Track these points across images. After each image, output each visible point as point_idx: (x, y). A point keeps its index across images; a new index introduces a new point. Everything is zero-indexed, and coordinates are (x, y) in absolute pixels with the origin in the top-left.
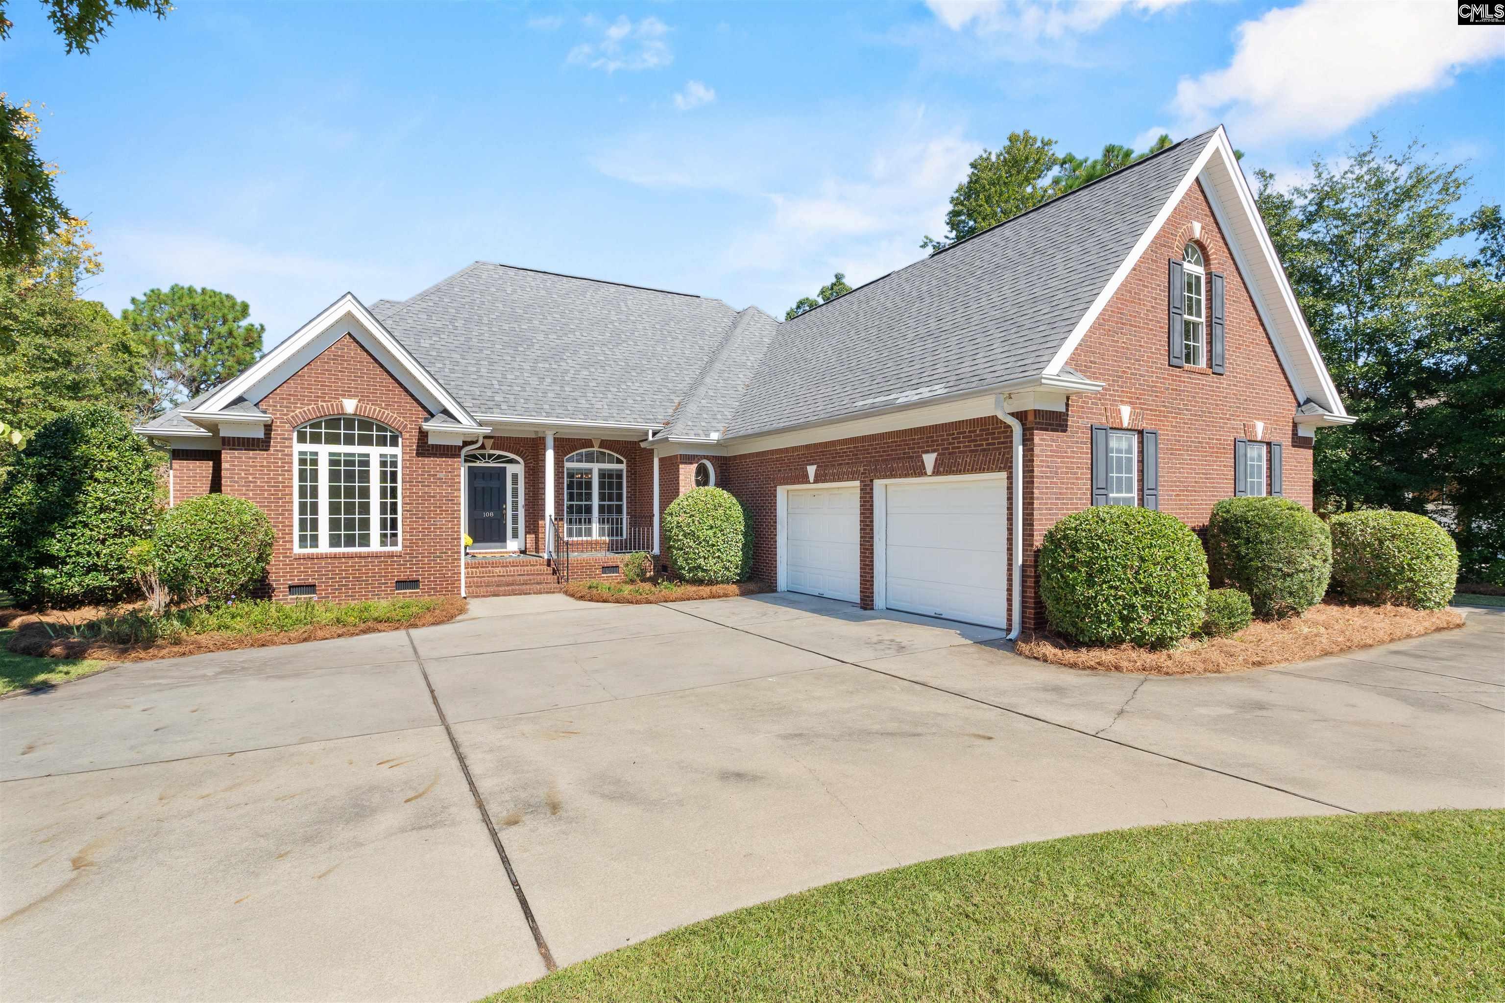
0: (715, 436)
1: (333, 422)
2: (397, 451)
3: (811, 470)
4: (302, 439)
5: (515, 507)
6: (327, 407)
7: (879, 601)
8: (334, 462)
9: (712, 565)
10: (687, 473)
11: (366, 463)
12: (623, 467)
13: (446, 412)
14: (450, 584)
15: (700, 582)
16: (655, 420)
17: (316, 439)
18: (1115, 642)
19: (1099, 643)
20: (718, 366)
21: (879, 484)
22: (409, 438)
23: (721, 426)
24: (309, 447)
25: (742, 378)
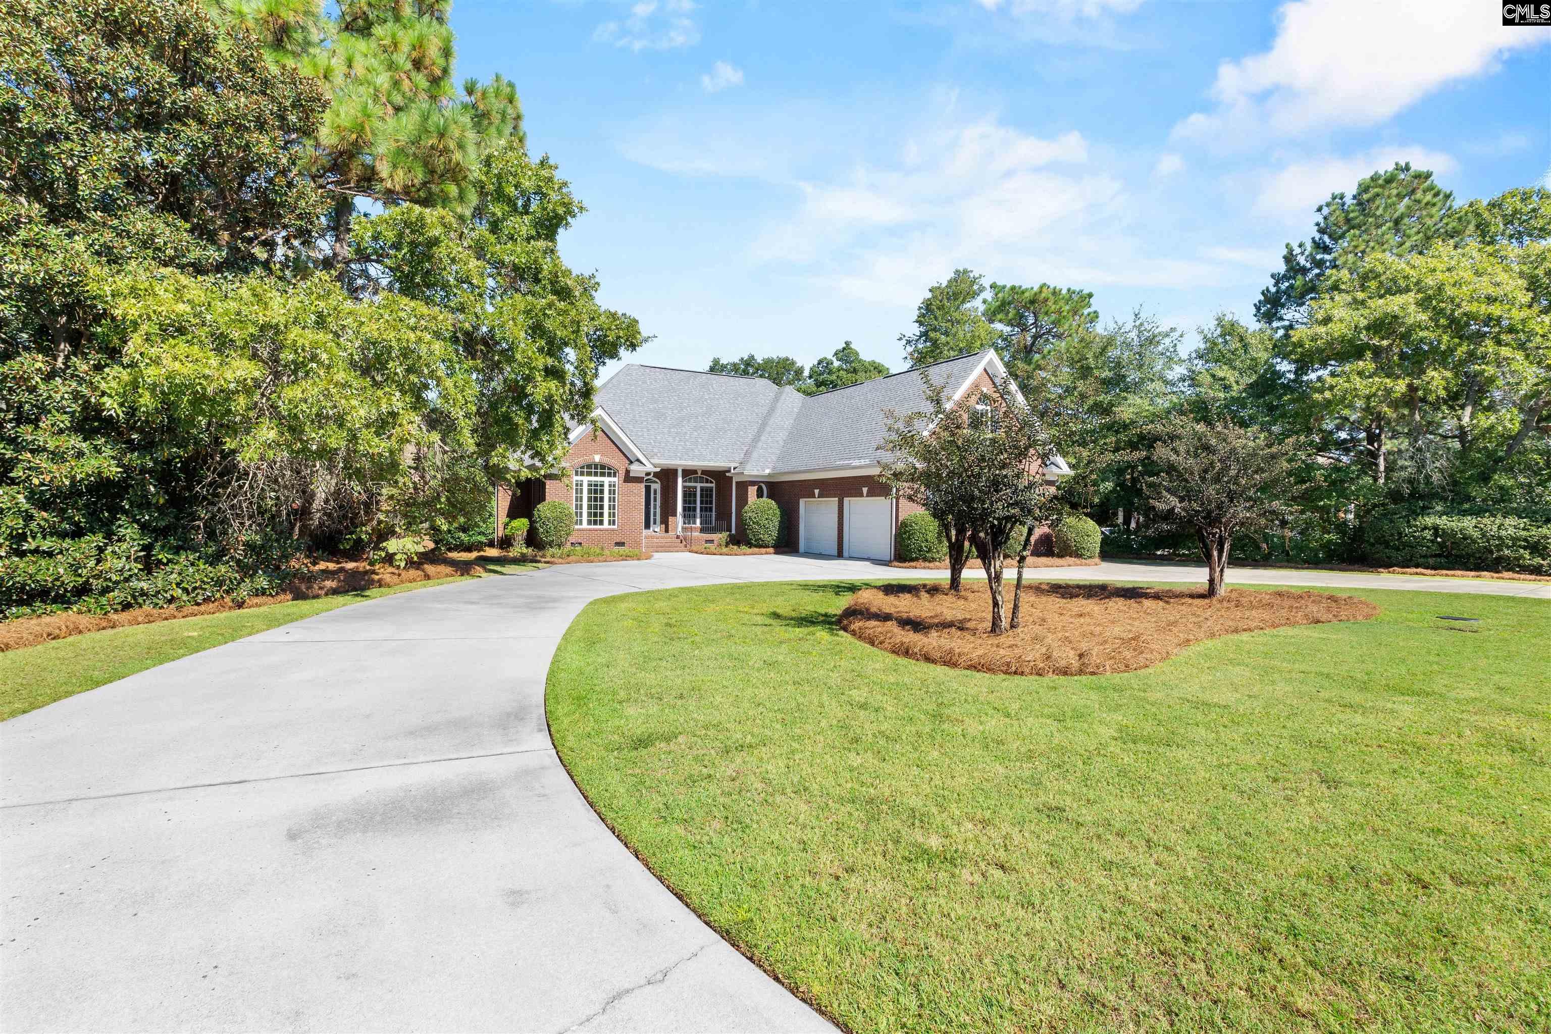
0: (767, 471)
1: (589, 466)
2: (616, 479)
3: (817, 491)
4: (577, 474)
5: (655, 508)
6: (587, 459)
7: (846, 554)
8: (589, 485)
9: (766, 537)
10: (752, 491)
11: (602, 485)
12: (713, 485)
13: (638, 460)
14: (638, 544)
15: (761, 546)
16: (734, 461)
17: (582, 474)
18: (916, 559)
19: (912, 560)
20: (768, 429)
21: (846, 500)
22: (622, 473)
23: (770, 465)
24: (579, 478)
25: (782, 436)
